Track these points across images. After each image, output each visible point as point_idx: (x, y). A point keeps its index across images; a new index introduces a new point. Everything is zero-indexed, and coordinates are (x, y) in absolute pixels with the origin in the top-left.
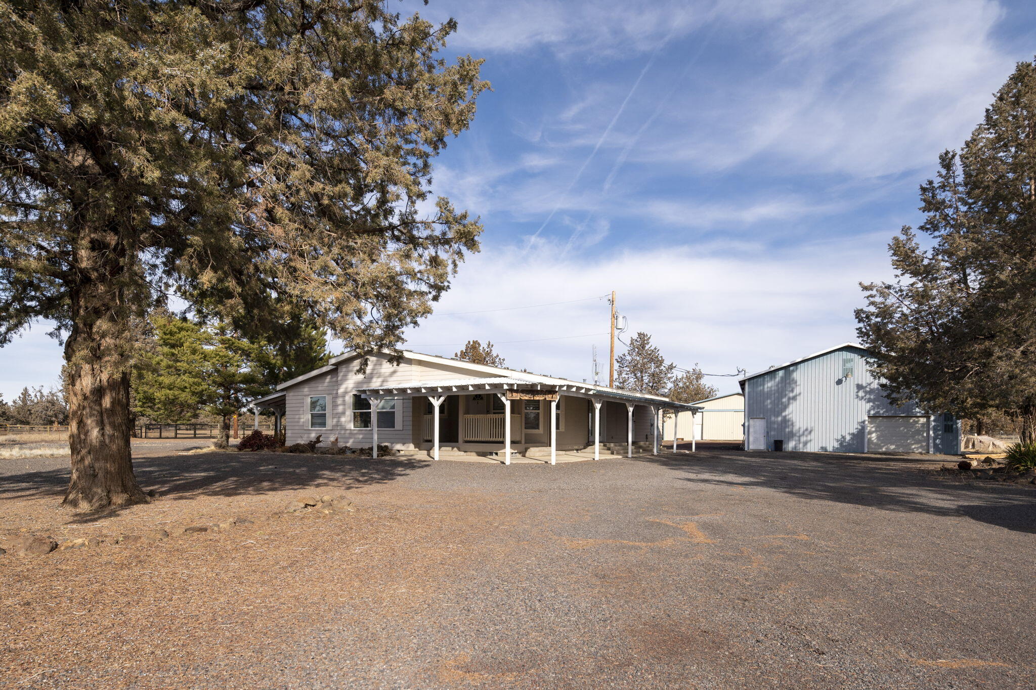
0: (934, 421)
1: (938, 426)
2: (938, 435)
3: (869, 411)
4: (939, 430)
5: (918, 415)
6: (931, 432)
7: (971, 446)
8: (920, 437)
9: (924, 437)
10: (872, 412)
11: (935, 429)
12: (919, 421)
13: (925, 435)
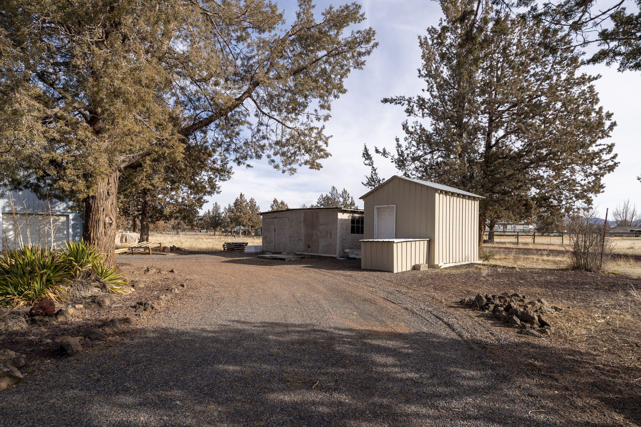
0: (73, 220)
1: (77, 224)
2: (77, 233)
3: (4, 208)
4: (78, 228)
5: (58, 213)
6: (70, 230)
7: (124, 241)
8: (61, 235)
9: (64, 234)
10: (7, 209)
11: (74, 227)
12: (59, 219)
13: (65, 232)
